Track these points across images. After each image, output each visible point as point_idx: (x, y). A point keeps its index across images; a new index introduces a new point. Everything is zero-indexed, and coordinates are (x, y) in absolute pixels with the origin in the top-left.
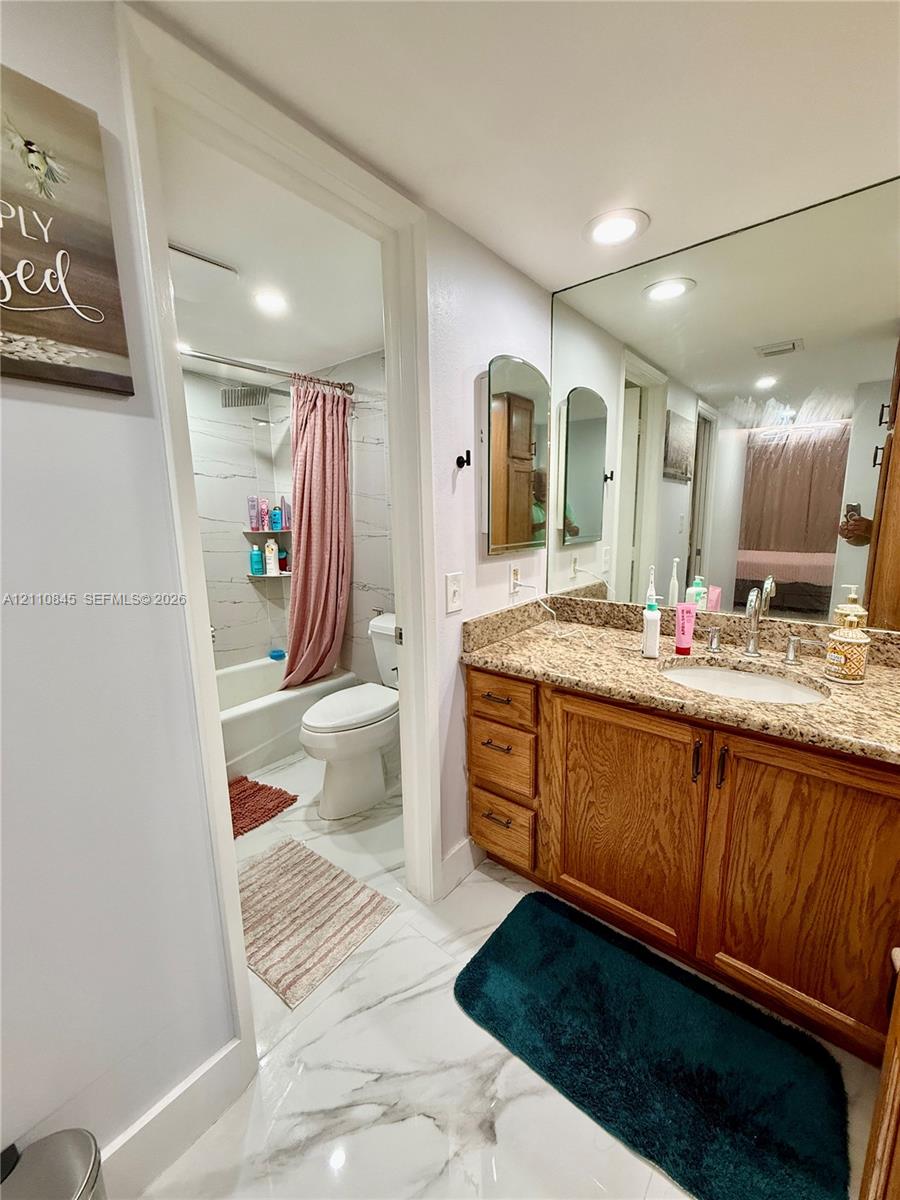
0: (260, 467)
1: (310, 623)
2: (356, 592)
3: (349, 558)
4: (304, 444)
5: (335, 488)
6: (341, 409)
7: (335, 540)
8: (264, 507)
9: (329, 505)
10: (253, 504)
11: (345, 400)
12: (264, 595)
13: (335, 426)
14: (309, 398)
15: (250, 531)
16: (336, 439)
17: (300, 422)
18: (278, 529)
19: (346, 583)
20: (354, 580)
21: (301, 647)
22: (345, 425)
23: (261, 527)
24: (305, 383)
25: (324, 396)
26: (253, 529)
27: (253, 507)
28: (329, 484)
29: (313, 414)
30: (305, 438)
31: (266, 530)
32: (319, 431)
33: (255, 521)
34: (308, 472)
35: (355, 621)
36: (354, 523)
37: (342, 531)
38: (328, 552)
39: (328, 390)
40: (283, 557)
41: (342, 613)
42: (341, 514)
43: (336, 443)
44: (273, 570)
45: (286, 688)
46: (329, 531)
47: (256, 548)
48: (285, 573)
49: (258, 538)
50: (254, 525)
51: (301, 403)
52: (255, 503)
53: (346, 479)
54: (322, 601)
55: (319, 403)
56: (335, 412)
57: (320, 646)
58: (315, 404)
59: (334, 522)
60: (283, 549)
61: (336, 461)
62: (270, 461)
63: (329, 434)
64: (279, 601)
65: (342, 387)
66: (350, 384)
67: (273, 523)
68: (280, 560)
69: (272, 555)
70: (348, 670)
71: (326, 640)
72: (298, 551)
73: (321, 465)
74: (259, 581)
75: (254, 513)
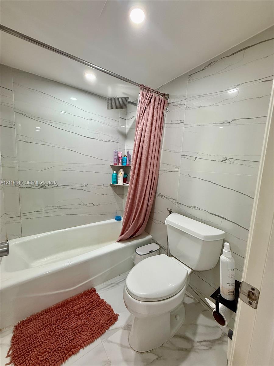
0: (120, 138)
1: (134, 212)
2: (157, 198)
3: (156, 181)
4: (143, 122)
5: (155, 146)
6: (162, 105)
7: (151, 172)
8: (120, 155)
9: (150, 154)
10: (116, 153)
11: (165, 101)
12: (116, 193)
13: (158, 114)
14: (148, 98)
15: (113, 165)
16: (158, 121)
17: (142, 110)
18: (124, 165)
19: (153, 194)
20: (157, 192)
21: (129, 223)
22: (163, 114)
23: (118, 164)
24: (146, 90)
25: (155, 98)
26: (114, 164)
27: (115, 155)
28: (152, 143)
29: (149, 106)
30: (143, 119)
31: (120, 165)
32: (150, 115)
33: (115, 161)
34: (142, 136)
35: (155, 212)
36: (160, 164)
37: (155, 168)
38: (147, 178)
39: (157, 95)
40: (125, 177)
41: (150, 208)
42: (156, 159)
43: (158, 123)
44: (121, 182)
45: (120, 241)
46: (149, 167)
47: (115, 172)
48: (126, 184)
49: (116, 168)
50: (115, 163)
51: (144, 100)
52: (117, 153)
53: (160, 142)
54: (142, 202)
55: (153, 101)
56: (159, 106)
57: (138, 223)
58: (150, 102)
59: (152, 163)
60: (126, 174)
61: (156, 132)
62: (125, 136)
63: (155, 118)
64: (122, 196)
65: (163, 95)
66: (168, 95)
67: (123, 162)
68: (124, 178)
69: (121, 176)
70: (149, 234)
71: (141, 221)
72: (133, 176)
73: (149, 133)
74: (115, 187)
75: (116, 157)
